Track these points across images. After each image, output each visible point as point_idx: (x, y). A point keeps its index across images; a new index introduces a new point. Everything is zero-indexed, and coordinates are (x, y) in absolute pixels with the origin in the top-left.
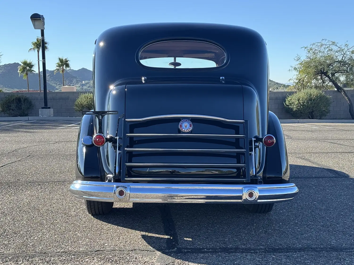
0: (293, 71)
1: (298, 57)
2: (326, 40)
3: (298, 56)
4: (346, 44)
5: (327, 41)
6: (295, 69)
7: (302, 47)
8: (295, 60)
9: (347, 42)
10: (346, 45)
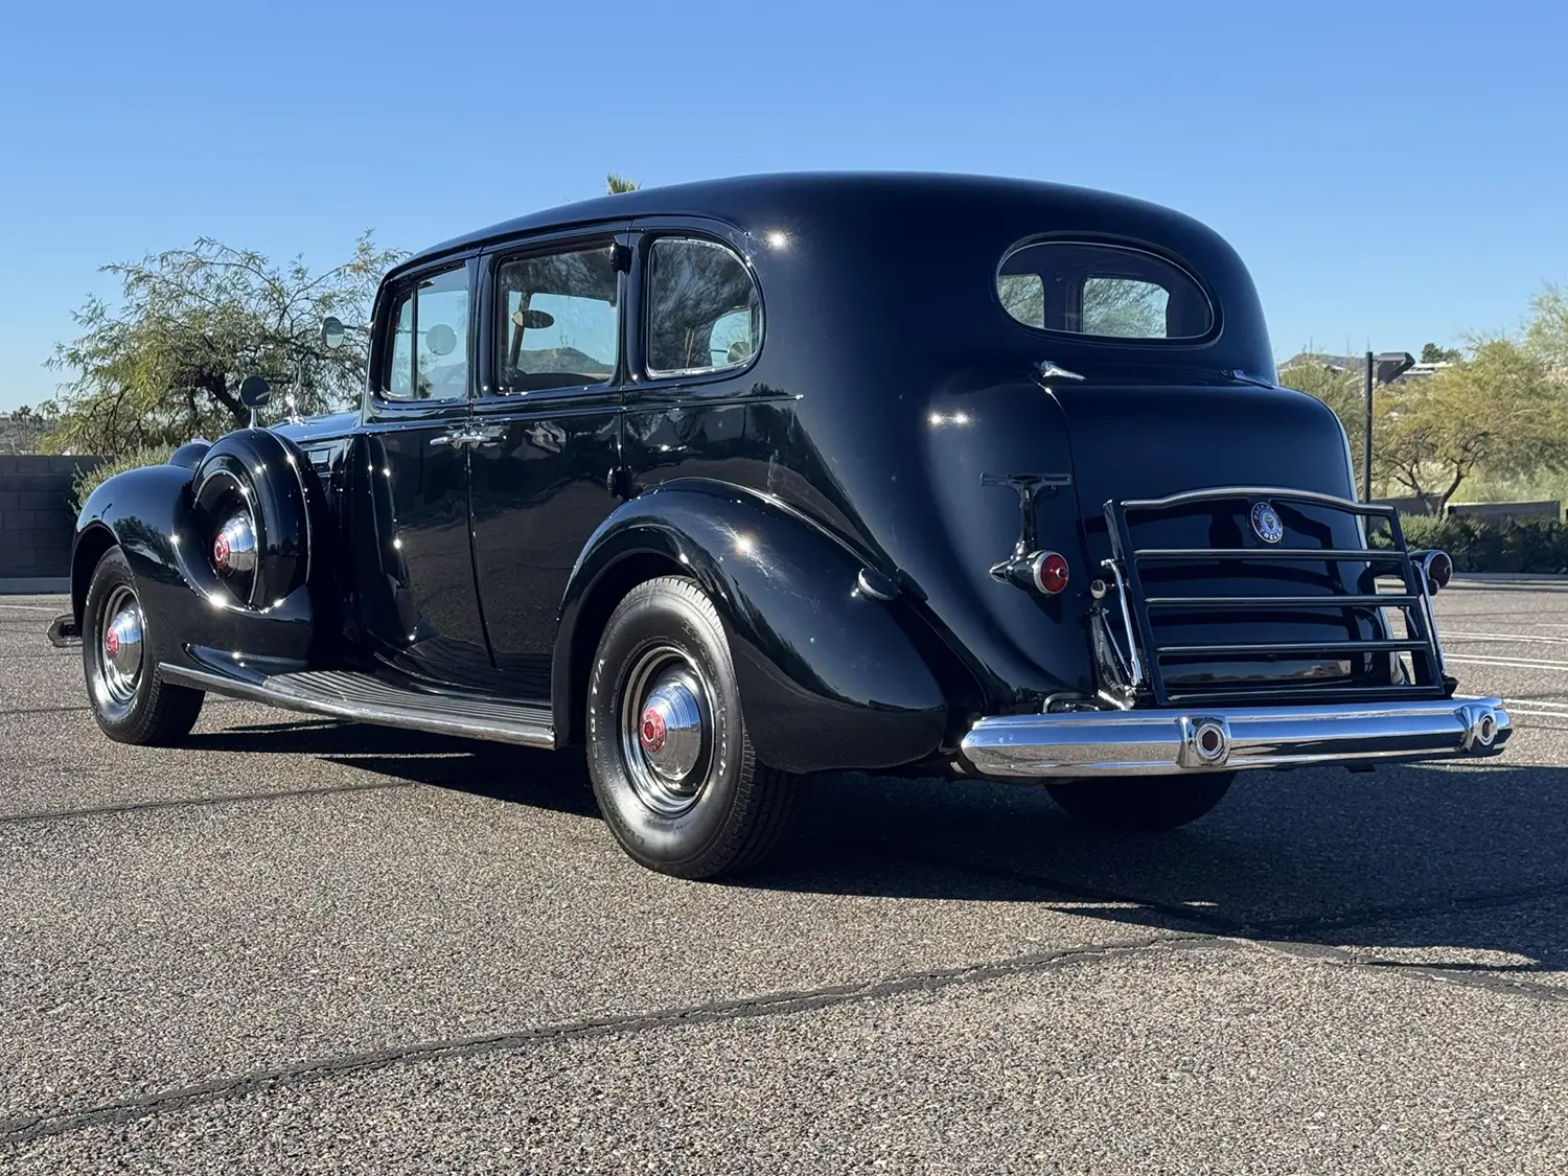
0: (65, 365)
1: (94, 305)
2: (211, 243)
3: (94, 301)
4: (297, 267)
5: (216, 249)
6: (75, 357)
7: (105, 265)
8: (79, 320)
9: (297, 260)
10: (298, 272)
